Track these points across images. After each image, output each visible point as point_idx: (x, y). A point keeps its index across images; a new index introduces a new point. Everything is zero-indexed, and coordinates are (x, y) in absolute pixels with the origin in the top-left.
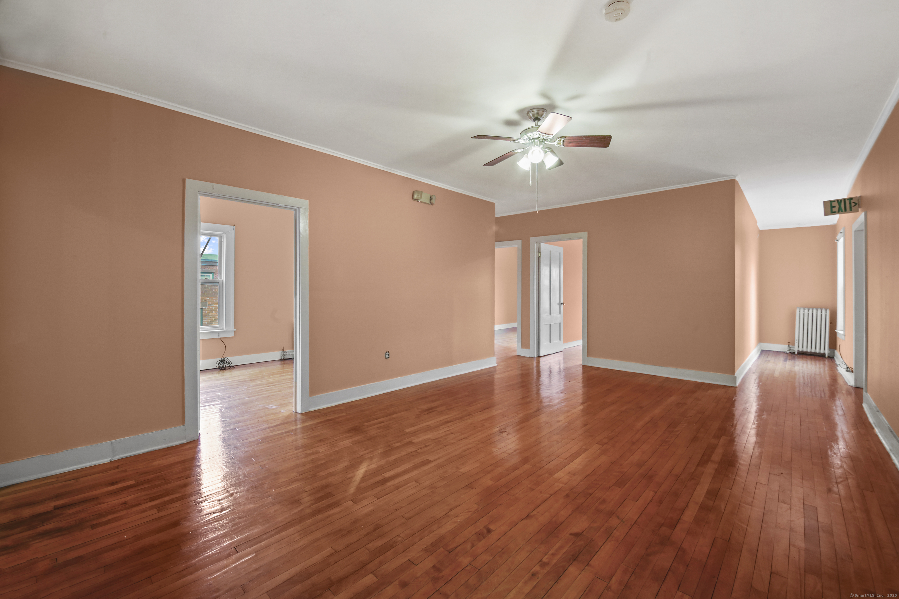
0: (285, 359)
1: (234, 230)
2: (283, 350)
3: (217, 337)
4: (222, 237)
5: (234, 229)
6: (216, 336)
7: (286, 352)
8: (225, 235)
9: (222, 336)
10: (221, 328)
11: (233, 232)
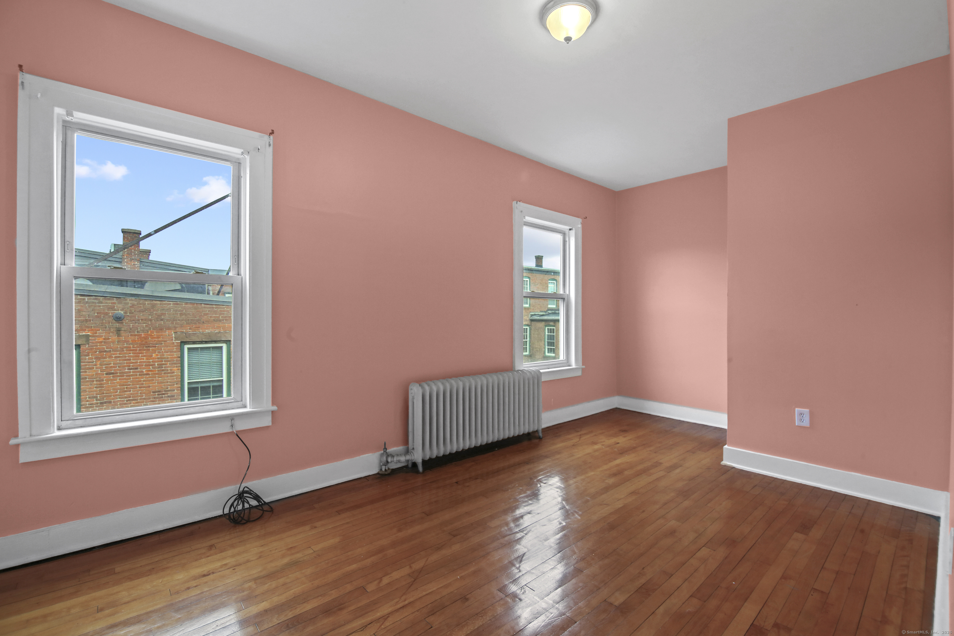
0: (389, 471)
1: (270, 145)
2: (385, 449)
3: (228, 430)
4: (242, 164)
5: (271, 143)
6: (225, 428)
7: (393, 456)
8: (248, 158)
9: (240, 426)
10: (240, 404)
11: (270, 151)
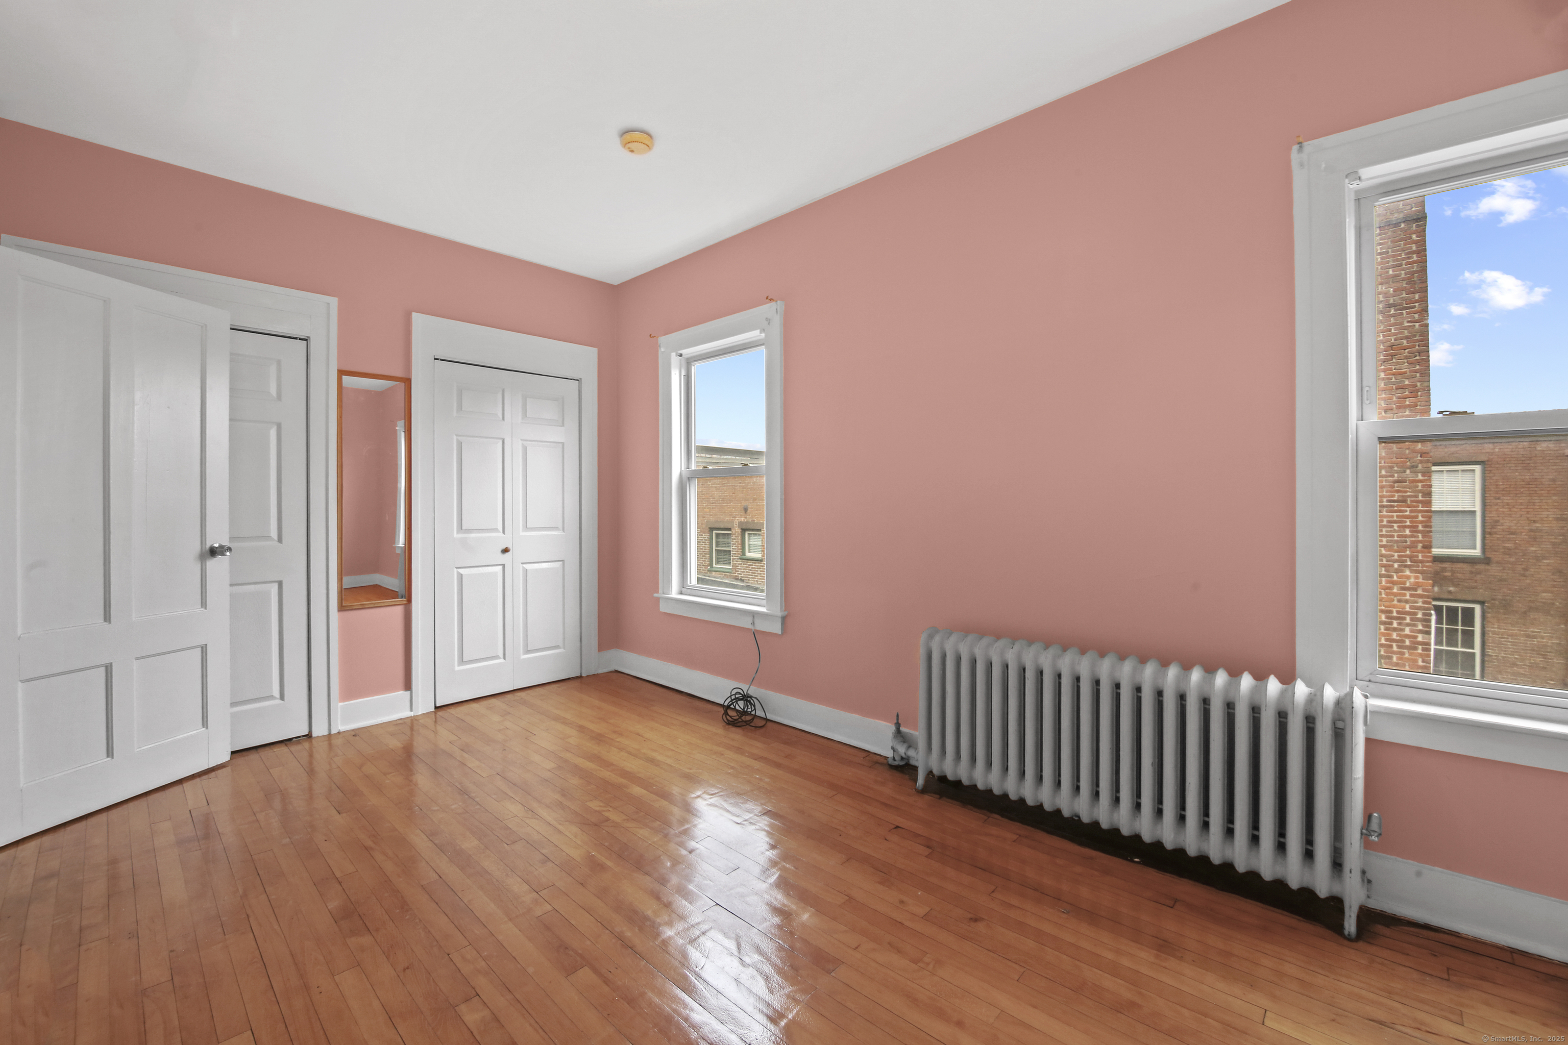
3: (750, 626)
6: (746, 623)
9: (758, 626)
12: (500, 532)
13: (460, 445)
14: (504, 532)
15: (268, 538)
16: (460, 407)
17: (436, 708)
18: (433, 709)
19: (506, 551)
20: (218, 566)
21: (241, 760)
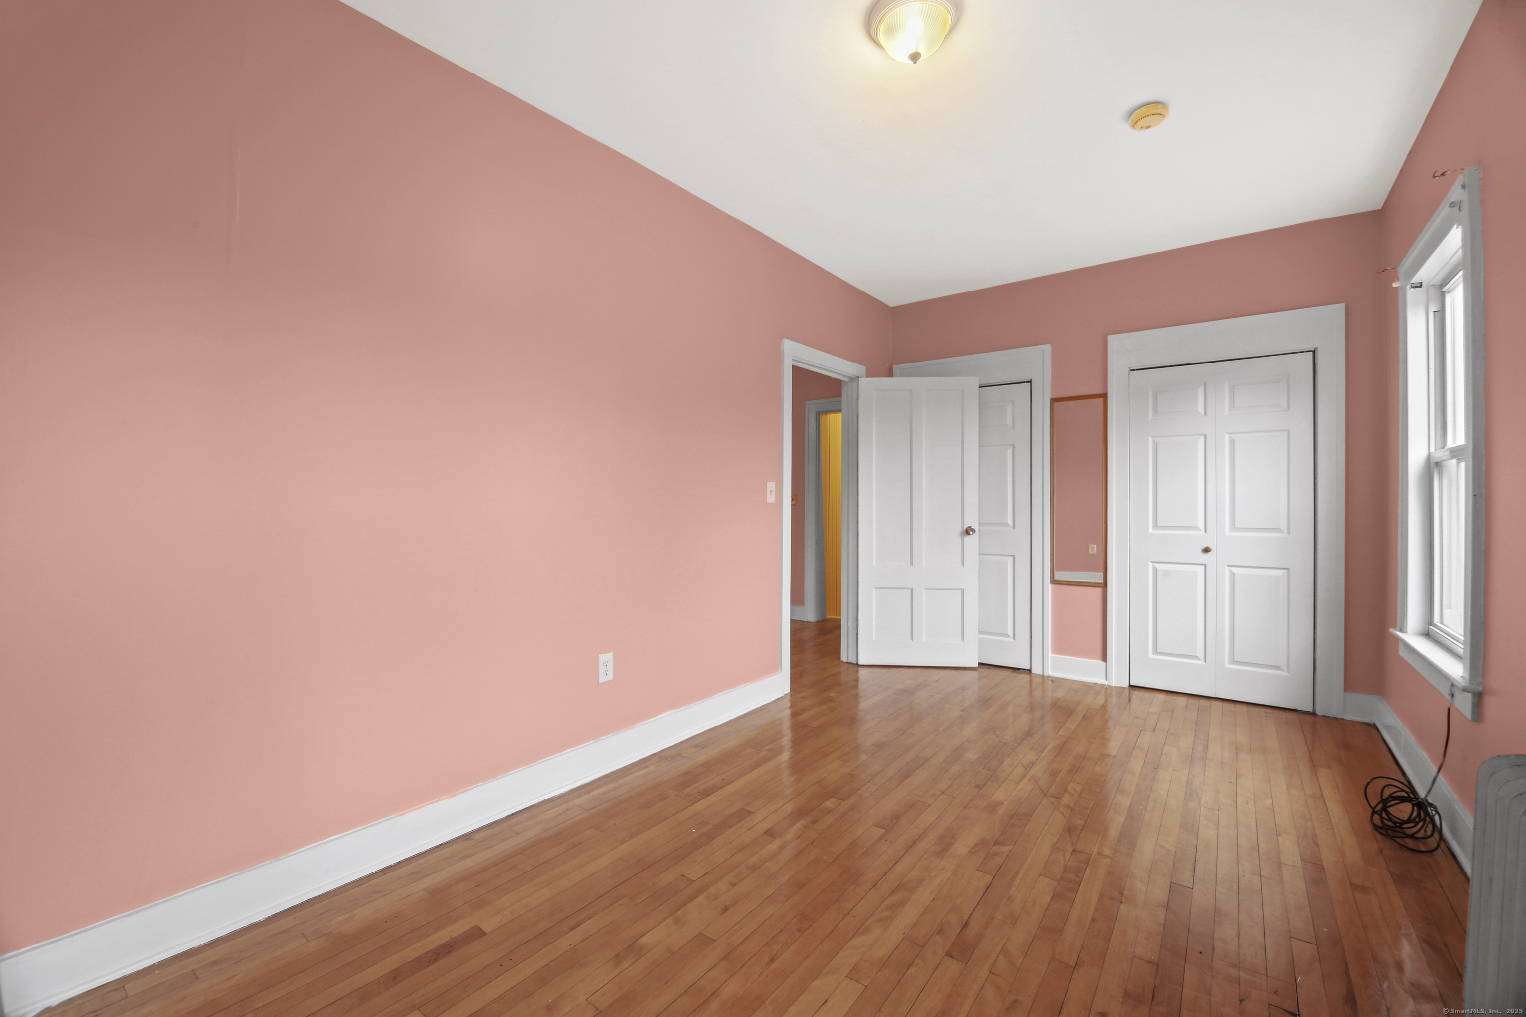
12: (1201, 530)
13: (1156, 445)
14: (1205, 531)
15: (1007, 525)
16: (1156, 410)
17: (1130, 686)
18: (1126, 685)
19: (1206, 550)
20: (972, 541)
21: (985, 671)
